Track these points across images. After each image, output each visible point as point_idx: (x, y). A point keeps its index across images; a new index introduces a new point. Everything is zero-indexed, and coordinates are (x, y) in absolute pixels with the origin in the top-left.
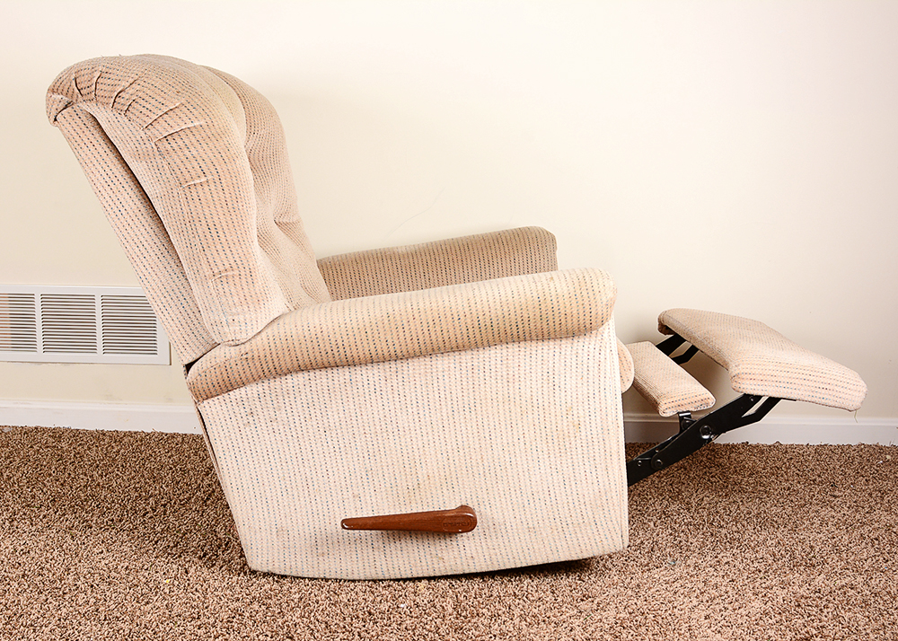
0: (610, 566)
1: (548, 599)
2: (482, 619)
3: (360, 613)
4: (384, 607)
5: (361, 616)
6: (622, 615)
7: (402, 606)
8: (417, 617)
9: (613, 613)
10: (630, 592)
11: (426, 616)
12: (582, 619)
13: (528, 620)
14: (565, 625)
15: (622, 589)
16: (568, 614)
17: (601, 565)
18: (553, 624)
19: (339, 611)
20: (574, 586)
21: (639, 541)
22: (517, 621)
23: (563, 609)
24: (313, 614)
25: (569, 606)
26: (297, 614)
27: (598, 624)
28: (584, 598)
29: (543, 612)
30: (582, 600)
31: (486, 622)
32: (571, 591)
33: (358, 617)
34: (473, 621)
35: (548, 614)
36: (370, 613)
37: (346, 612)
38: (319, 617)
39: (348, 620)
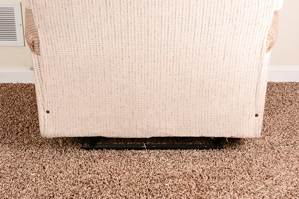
0: (279, 157)
1: (247, 179)
2: (212, 192)
3: (144, 190)
4: (157, 186)
5: (144, 192)
6: (291, 188)
7: (166, 184)
8: (175, 192)
9: (285, 187)
10: (293, 174)
11: (181, 191)
12: (268, 191)
13: (238, 192)
14: (259, 194)
15: (288, 171)
16: (260, 188)
17: (274, 157)
18: (252, 194)
19: (132, 190)
20: (261, 170)
21: (293, 142)
22: (232, 193)
23: (257, 184)
24: (117, 192)
25: (260, 183)
26: (109, 192)
27: (278, 194)
28: (268, 177)
29: (246, 186)
30: (266, 179)
31: (215, 194)
32: (260, 173)
33: (143, 193)
34: (208, 193)
35: (249, 188)
36: (149, 190)
37: (136, 190)
38: (121, 194)
39: (138, 195)
